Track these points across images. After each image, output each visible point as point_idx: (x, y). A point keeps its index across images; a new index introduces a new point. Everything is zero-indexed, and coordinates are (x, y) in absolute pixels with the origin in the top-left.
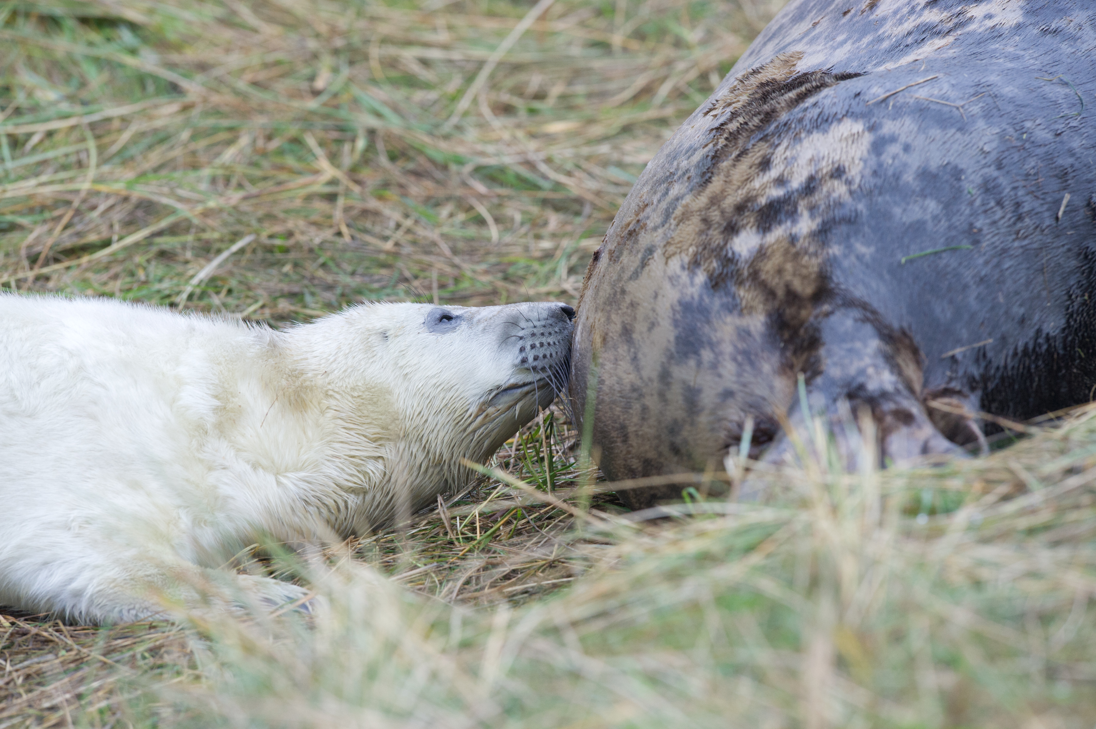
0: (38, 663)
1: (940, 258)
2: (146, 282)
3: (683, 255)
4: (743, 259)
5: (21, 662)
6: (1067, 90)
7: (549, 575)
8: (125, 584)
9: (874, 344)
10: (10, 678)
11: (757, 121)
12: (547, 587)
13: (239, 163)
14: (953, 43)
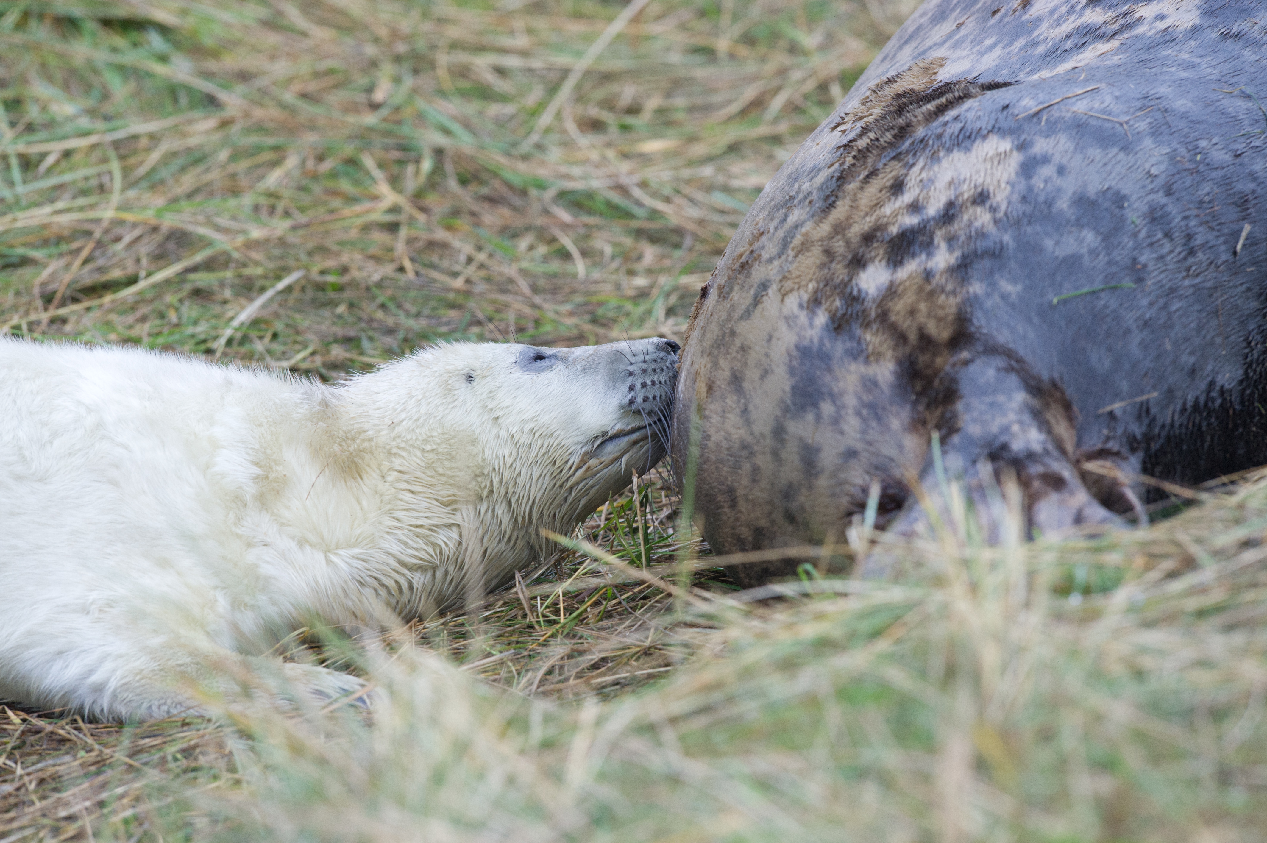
0: (54, 766)
1: (1098, 298)
2: (178, 325)
3: (802, 292)
4: (870, 297)
5: (34, 764)
6: (1249, 104)
7: (643, 664)
8: (154, 675)
9: (1020, 397)
10: (21, 782)
11: (890, 137)
12: (642, 677)
13: (286, 187)
14: (1119, 49)
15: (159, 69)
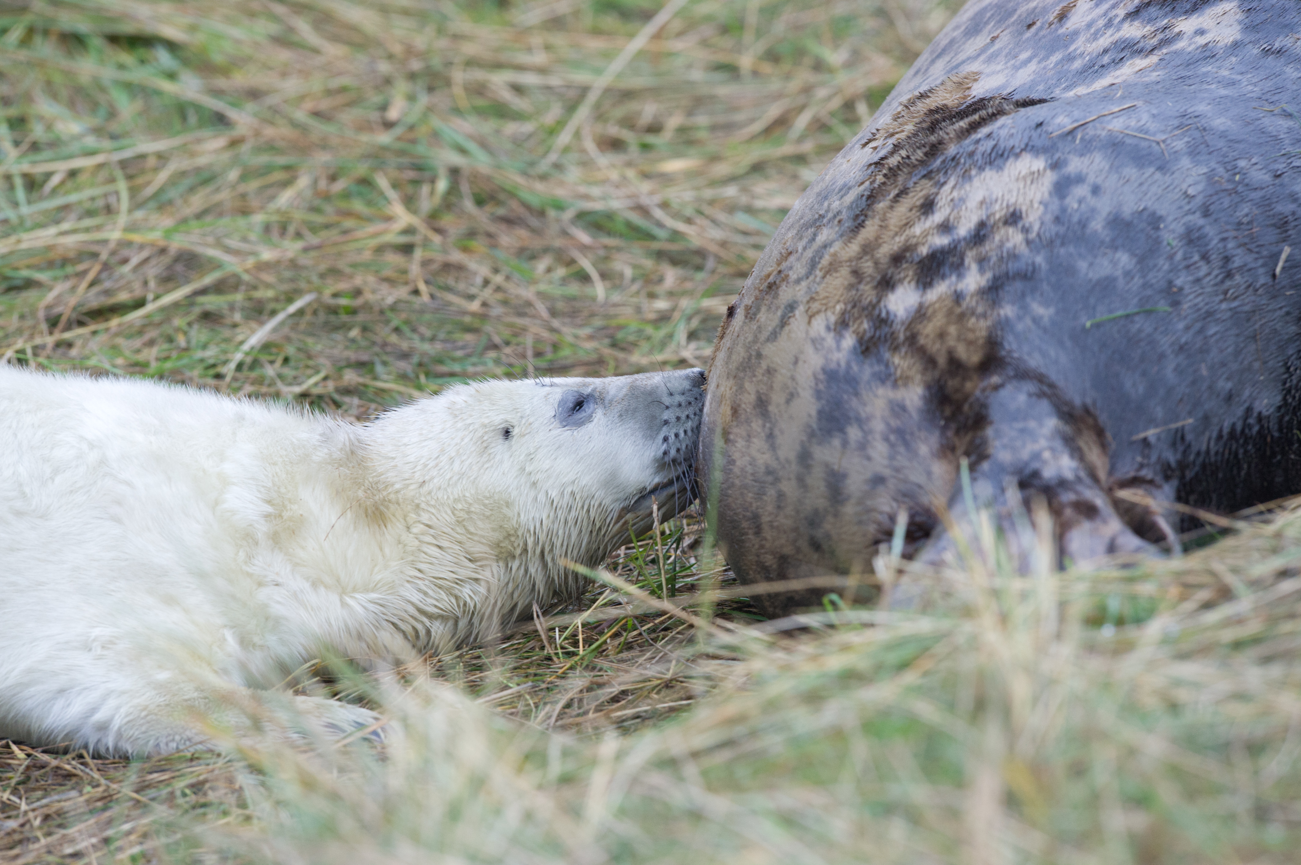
0: (59, 801)
1: (1132, 322)
2: (186, 349)
3: (829, 313)
4: (899, 319)
5: (39, 799)
6: (1291, 123)
7: (664, 697)
8: (160, 711)
9: (1052, 423)
10: (26, 818)
11: (921, 154)
12: (663, 710)
13: (298, 208)
14: (1157, 65)
15: (167, 86)
